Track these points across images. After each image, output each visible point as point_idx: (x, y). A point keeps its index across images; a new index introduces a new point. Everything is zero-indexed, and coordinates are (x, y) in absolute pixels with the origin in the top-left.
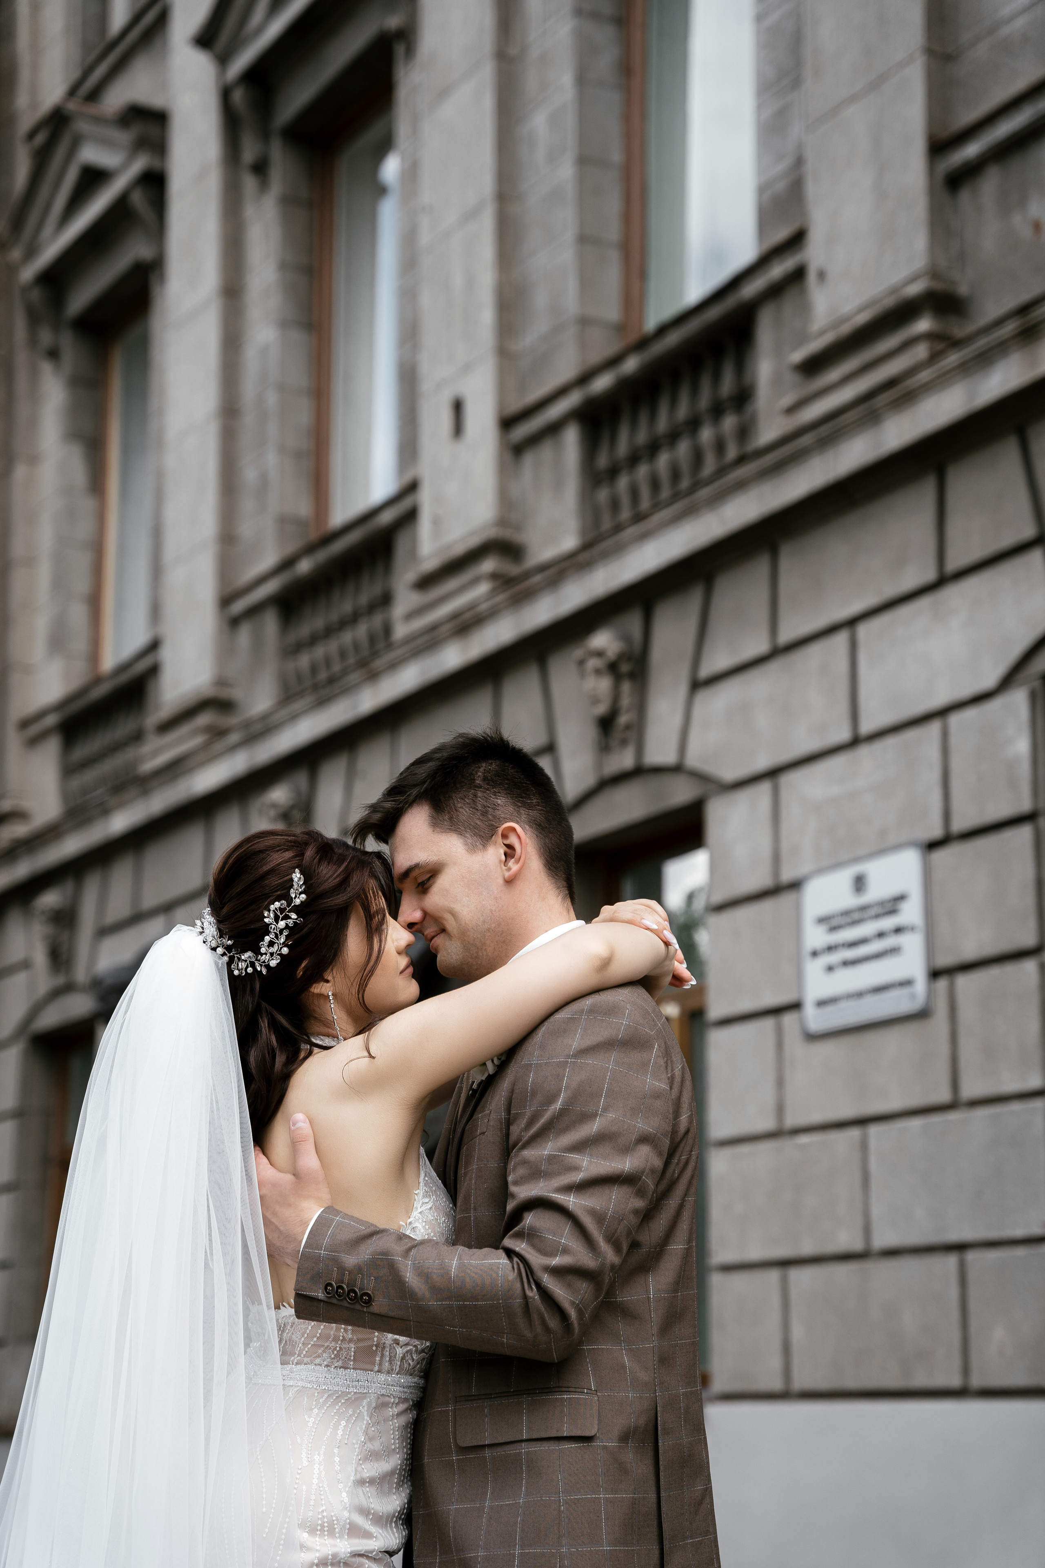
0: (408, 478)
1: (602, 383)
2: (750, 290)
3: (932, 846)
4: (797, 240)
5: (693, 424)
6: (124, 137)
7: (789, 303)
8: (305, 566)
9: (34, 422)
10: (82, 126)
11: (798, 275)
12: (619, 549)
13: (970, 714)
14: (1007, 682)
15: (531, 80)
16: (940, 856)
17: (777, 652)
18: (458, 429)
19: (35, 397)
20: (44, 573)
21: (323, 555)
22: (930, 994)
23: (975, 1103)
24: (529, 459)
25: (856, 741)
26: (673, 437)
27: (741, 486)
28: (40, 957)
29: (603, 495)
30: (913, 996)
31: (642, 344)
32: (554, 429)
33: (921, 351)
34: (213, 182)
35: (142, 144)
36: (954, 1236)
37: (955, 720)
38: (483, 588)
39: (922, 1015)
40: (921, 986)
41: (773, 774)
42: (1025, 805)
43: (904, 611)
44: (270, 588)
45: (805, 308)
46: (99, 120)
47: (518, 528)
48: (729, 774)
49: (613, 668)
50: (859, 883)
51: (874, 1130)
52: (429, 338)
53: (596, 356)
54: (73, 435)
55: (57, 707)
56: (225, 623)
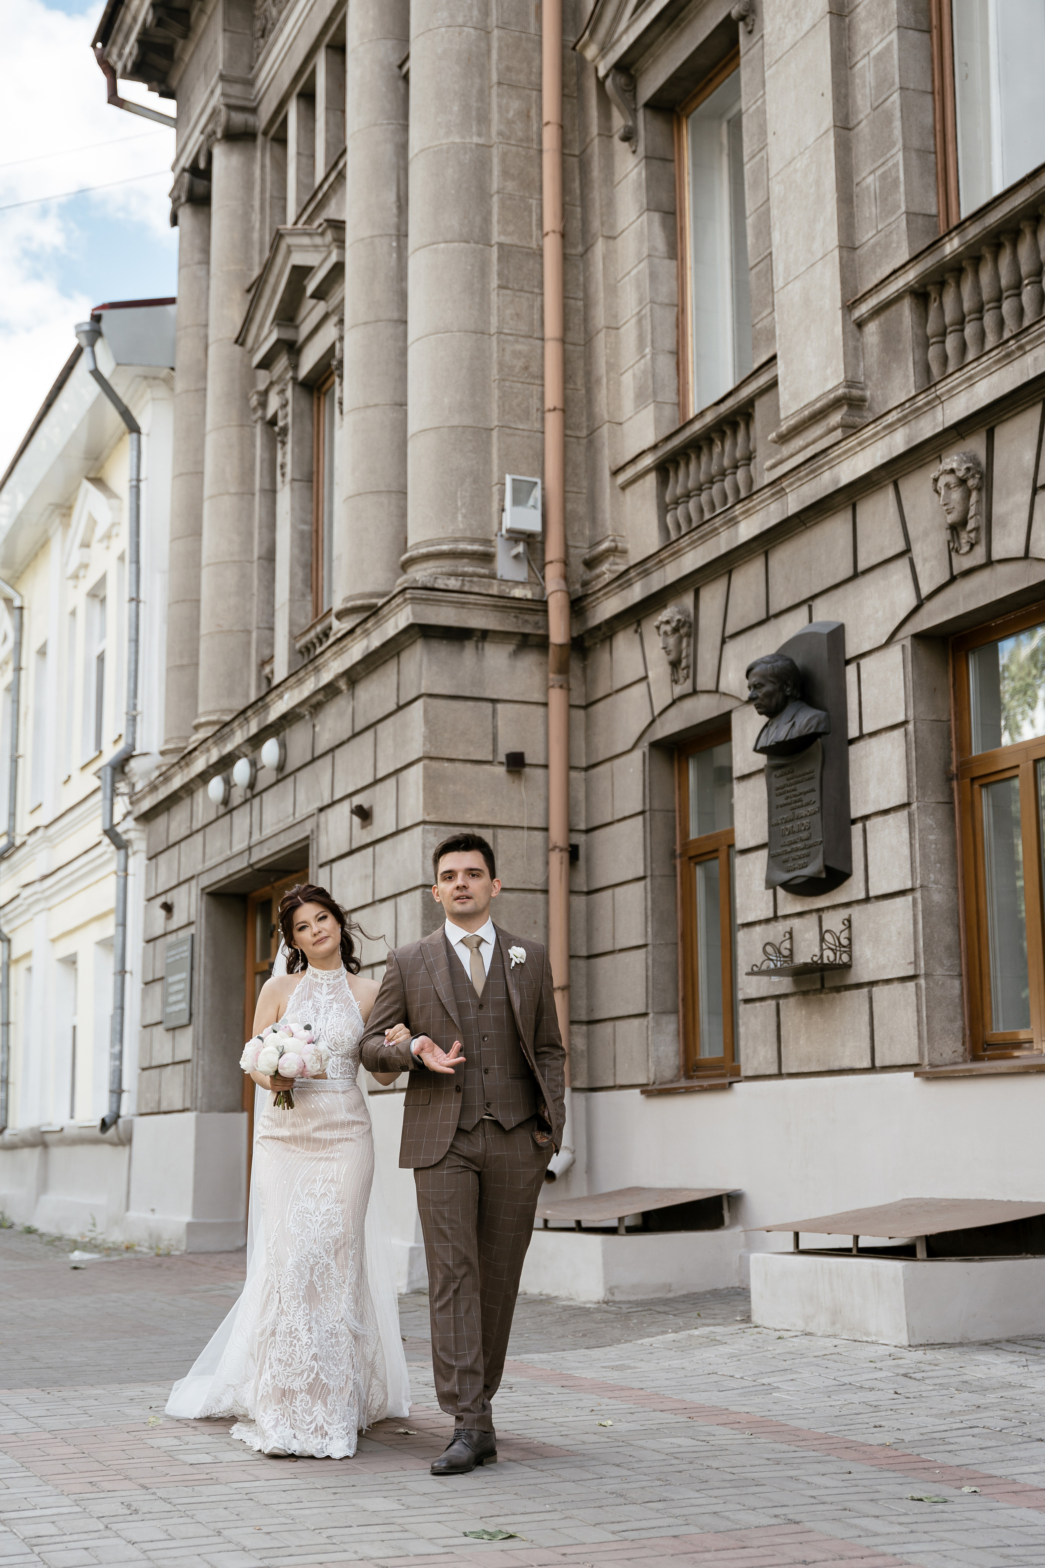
28: (659, 670)
54: (653, 206)
55: (655, 447)
56: (853, 327)
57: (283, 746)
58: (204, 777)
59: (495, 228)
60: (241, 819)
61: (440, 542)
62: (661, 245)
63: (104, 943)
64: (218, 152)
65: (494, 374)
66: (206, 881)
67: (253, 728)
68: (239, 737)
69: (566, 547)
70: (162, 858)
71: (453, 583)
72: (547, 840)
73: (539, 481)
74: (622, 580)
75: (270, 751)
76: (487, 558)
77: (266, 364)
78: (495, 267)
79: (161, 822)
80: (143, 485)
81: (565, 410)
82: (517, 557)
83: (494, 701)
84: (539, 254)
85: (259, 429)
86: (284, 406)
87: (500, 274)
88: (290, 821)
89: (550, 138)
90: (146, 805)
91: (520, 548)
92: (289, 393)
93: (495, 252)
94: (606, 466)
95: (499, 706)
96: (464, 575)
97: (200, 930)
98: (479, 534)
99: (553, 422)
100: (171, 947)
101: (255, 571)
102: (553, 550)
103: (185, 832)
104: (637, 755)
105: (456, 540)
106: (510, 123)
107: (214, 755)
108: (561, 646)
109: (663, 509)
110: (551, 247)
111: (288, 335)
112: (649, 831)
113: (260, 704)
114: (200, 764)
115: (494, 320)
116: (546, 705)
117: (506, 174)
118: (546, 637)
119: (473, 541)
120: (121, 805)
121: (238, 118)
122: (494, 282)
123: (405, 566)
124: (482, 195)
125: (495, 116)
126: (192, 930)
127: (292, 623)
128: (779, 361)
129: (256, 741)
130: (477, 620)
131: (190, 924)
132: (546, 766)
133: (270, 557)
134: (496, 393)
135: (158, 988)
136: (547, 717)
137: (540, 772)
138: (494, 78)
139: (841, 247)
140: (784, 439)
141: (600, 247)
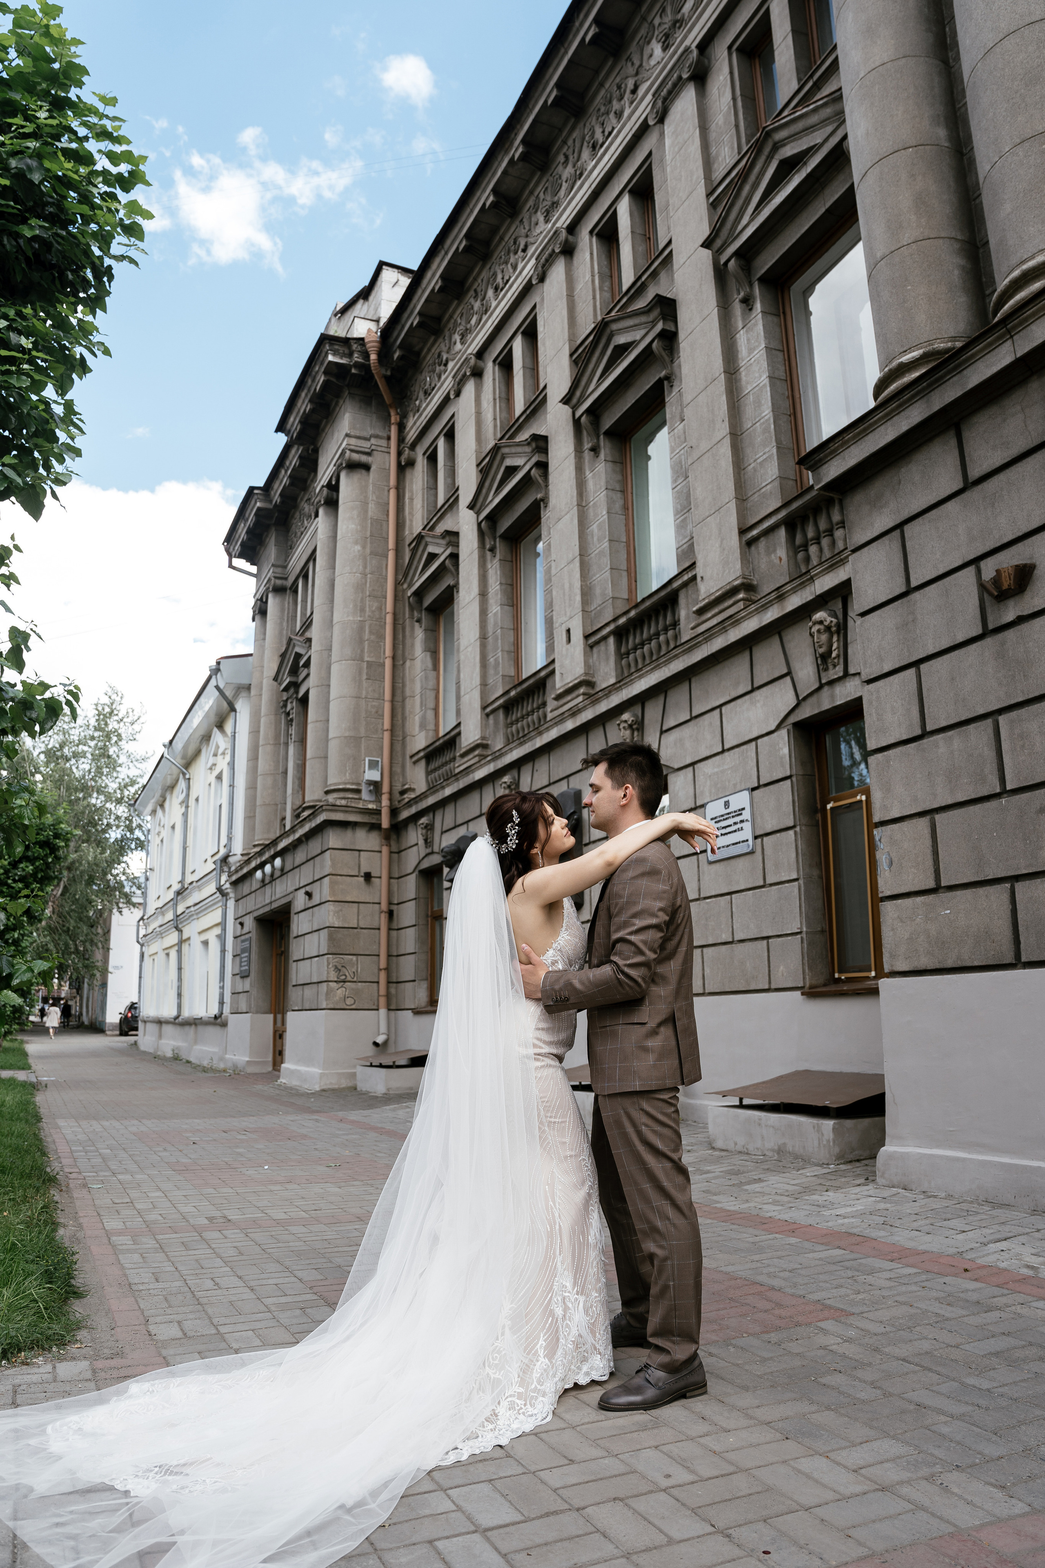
0: (552, 658)
1: (622, 621)
2: (676, 585)
3: (753, 789)
4: (693, 565)
5: (657, 634)
6: (443, 542)
7: (690, 587)
8: (513, 693)
9: (413, 645)
10: (428, 539)
11: (694, 578)
12: (631, 682)
13: (766, 739)
14: (778, 727)
15: (591, 513)
16: (756, 792)
17: (692, 719)
18: (569, 640)
19: (413, 637)
20: (418, 699)
21: (519, 689)
22: (754, 845)
23: (771, 885)
24: (595, 650)
25: (723, 751)
26: (650, 640)
27: (676, 657)
28: (421, 842)
29: (624, 662)
30: (749, 846)
31: (637, 606)
32: (605, 638)
33: (741, 605)
34: (476, 555)
35: (449, 544)
36: (765, 934)
37: (759, 741)
38: (581, 699)
39: (752, 853)
40: (750, 842)
41: (693, 764)
42: (788, 774)
43: (739, 701)
44: (501, 701)
45: (698, 590)
46: (434, 537)
47: (593, 677)
48: (676, 766)
49: (630, 726)
50: (727, 805)
51: (734, 896)
52: (556, 607)
53: (619, 612)
54: (426, 650)
55: (424, 749)
56: (484, 716)
57: (283, 861)
58: (255, 869)
59: (366, 655)
60: (268, 889)
61: (339, 784)
62: (430, 664)
63: (218, 936)
64: (270, 595)
65: (363, 715)
66: (256, 914)
67: (272, 852)
68: (267, 856)
69: (391, 786)
70: (240, 901)
71: (343, 802)
72: (380, 908)
73: (379, 759)
74: (409, 804)
75: (278, 862)
76: (358, 791)
77: (286, 689)
78: (365, 671)
79: (240, 886)
80: (237, 735)
81: (392, 730)
82: (370, 791)
83: (359, 851)
84: (383, 665)
85: (283, 716)
86: (292, 709)
87: (367, 674)
88: (285, 893)
89: (389, 619)
90: (234, 878)
91: (372, 788)
92: (294, 703)
93: (365, 665)
94: (409, 753)
95: (362, 853)
96: (348, 798)
97: (254, 935)
98: (355, 781)
99: (387, 736)
100: (243, 941)
101: (279, 778)
102: (385, 788)
103: (248, 892)
104: (414, 875)
105: (346, 784)
106: (373, 612)
107: (258, 861)
108: (386, 829)
109: (428, 773)
110: (388, 663)
111: (294, 679)
112: (418, 906)
113: (274, 842)
114: (253, 864)
115: (364, 693)
116: (380, 852)
117: (371, 632)
118: (380, 824)
119: (353, 784)
120: (224, 878)
121: (279, 582)
122: (365, 677)
123: (327, 792)
124: (361, 641)
125: (367, 609)
126: (250, 935)
127: (293, 804)
128: (462, 725)
129: (273, 857)
130: (352, 818)
131: (249, 932)
132: (380, 877)
133: (285, 772)
134: (364, 723)
135: (238, 958)
136: (381, 857)
137: (378, 880)
138: (368, 593)
139: (481, 685)
140: (463, 756)
141: (408, 663)
